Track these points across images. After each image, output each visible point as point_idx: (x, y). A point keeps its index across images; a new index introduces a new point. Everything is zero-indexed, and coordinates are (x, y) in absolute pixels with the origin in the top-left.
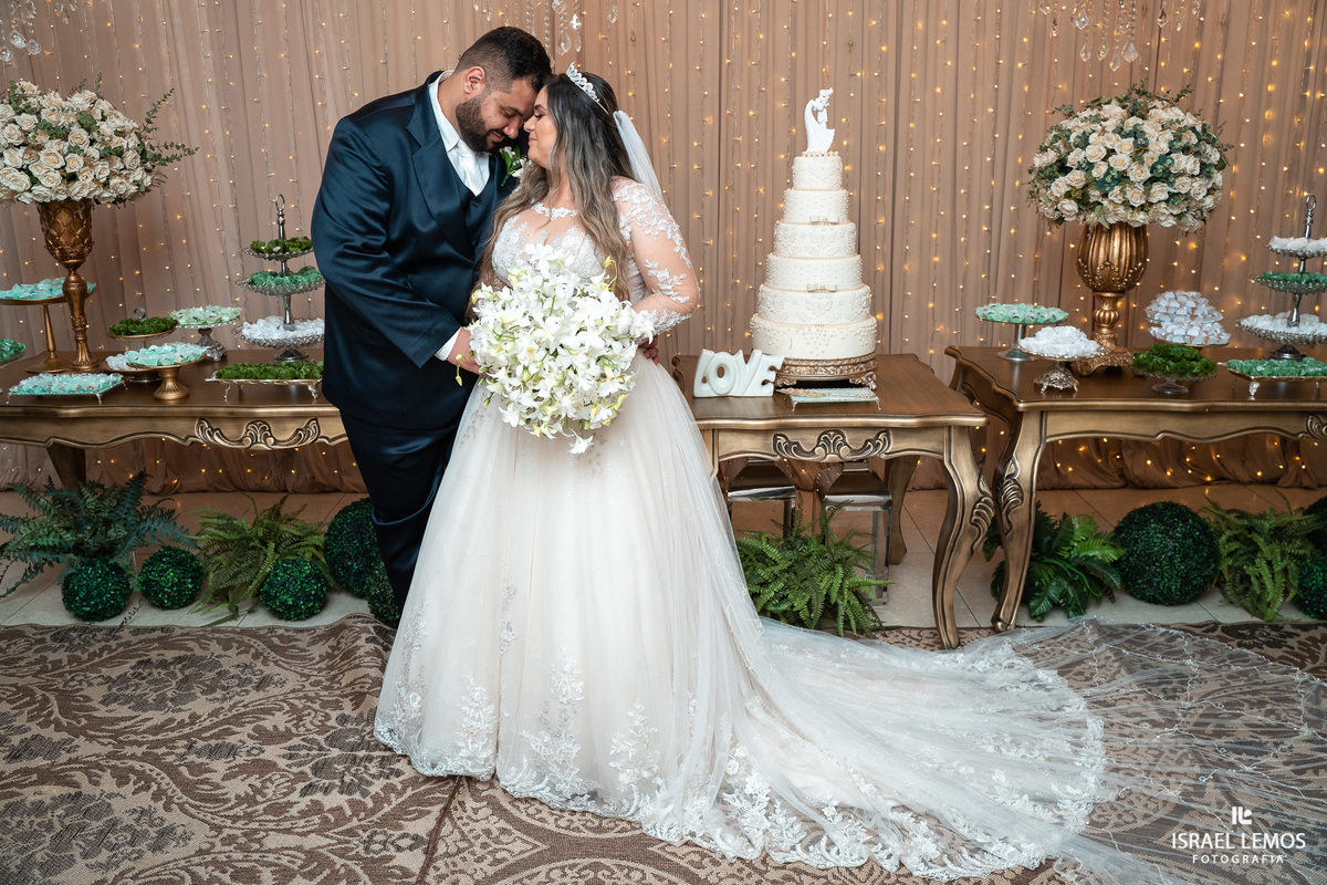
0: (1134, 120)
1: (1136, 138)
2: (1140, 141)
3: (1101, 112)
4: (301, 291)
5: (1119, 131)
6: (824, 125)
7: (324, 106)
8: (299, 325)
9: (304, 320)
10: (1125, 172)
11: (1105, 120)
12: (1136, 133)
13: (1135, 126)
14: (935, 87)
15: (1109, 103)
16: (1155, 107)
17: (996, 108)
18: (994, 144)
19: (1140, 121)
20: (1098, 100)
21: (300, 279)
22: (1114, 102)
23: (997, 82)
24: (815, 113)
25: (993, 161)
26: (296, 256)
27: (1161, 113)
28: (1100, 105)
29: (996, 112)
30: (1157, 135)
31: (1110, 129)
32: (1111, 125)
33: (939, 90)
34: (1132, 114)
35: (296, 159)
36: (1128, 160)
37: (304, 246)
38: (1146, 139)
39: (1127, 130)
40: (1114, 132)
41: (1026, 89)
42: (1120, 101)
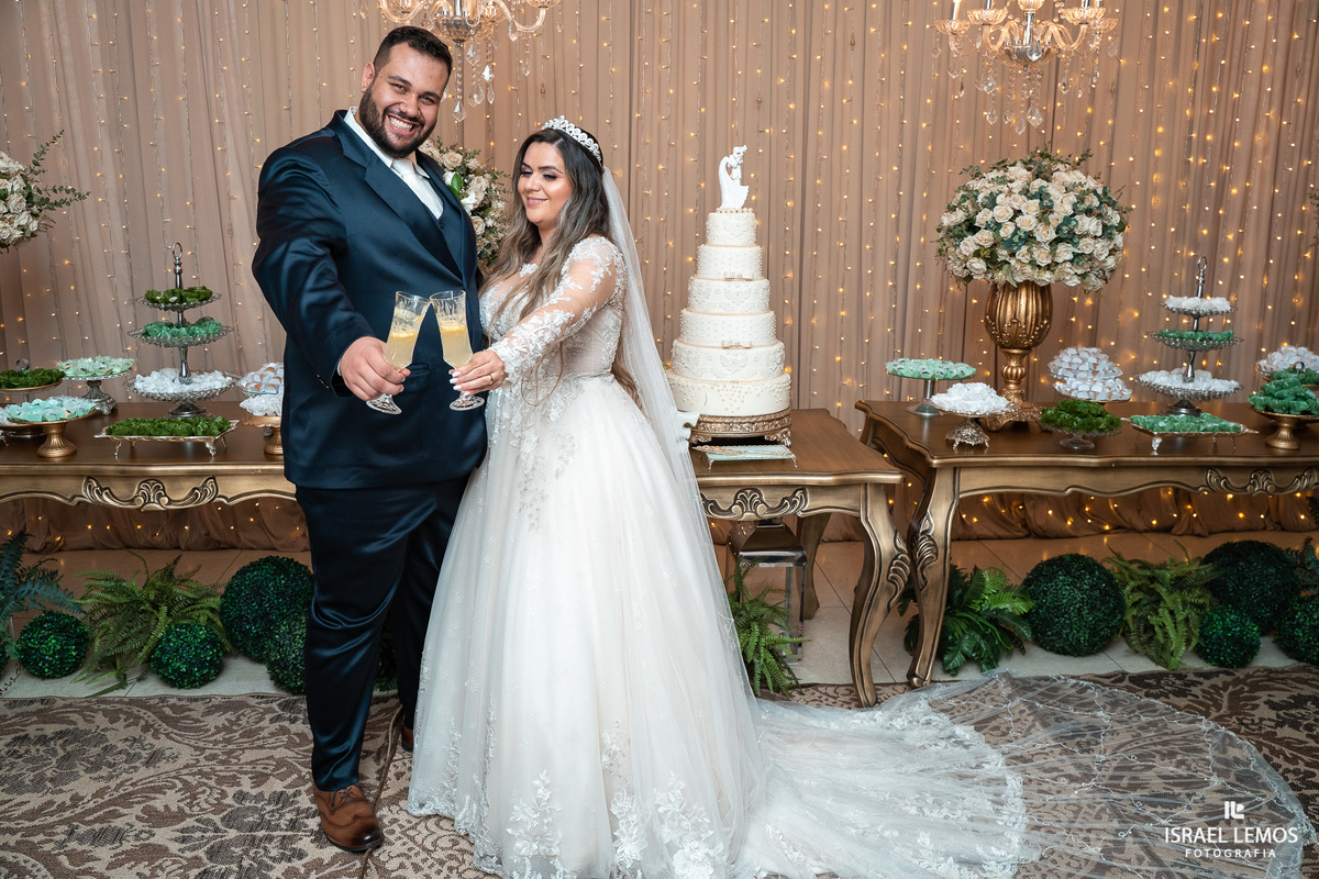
0: (1038, 183)
1: (1041, 199)
2: (1046, 202)
3: (1007, 174)
4: (198, 343)
5: (1026, 192)
6: (738, 181)
7: (224, 151)
8: (196, 378)
9: (201, 373)
10: (1031, 232)
11: (1011, 181)
12: (1041, 195)
13: (1041, 188)
14: (842, 144)
15: (1014, 165)
16: (1058, 170)
17: (900, 166)
18: (899, 201)
19: (1045, 183)
20: (1003, 162)
21: (198, 330)
22: (1019, 164)
23: (901, 141)
24: (729, 170)
25: (897, 218)
26: (194, 306)
27: (1065, 176)
28: (1005, 166)
29: (900, 170)
30: (1061, 197)
31: (1016, 191)
32: (1017, 186)
33: (845, 148)
34: (1037, 177)
35: (194, 204)
36: (1034, 221)
37: (202, 297)
38: (1051, 201)
39: (1033, 191)
40: (1020, 193)
41: (930, 148)
42: (1025, 163)
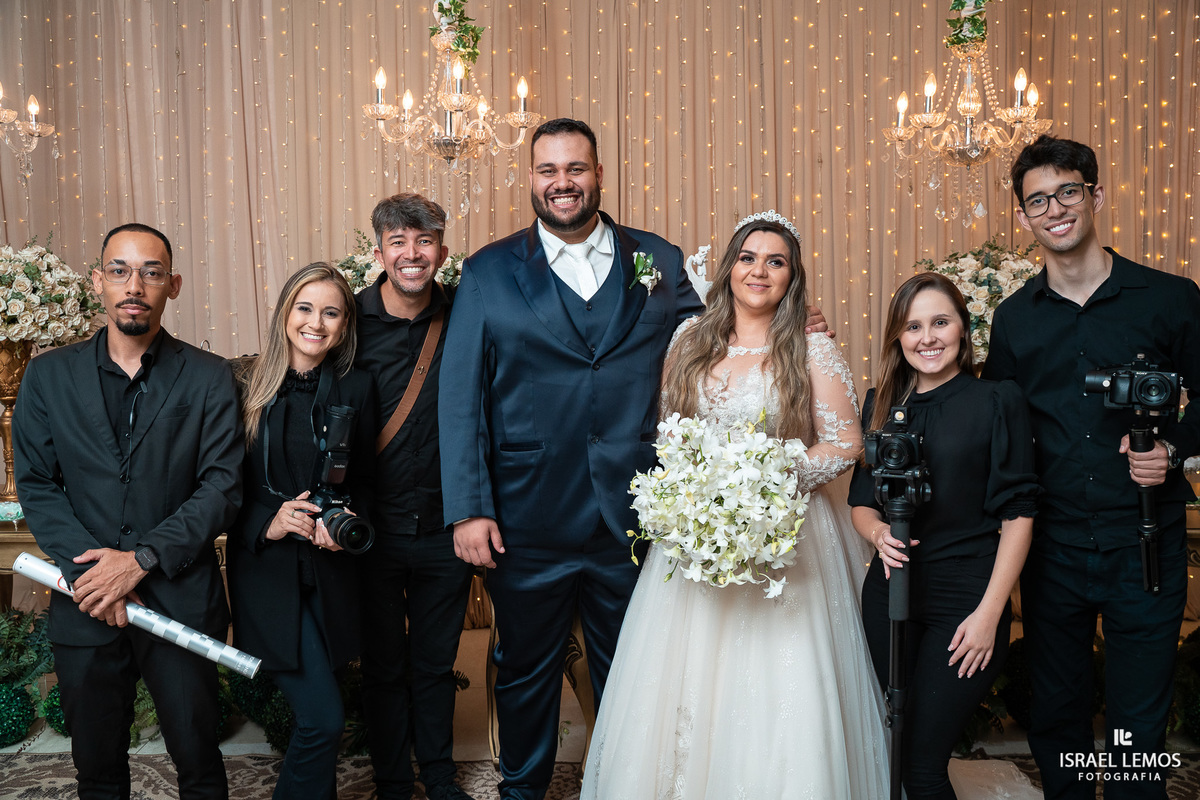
0: (987, 271)
1: (989, 286)
2: (994, 288)
3: (958, 265)
5: (975, 280)
6: (704, 277)
10: (982, 316)
11: (962, 271)
12: (990, 282)
13: (989, 276)
14: (814, 252)
15: (965, 256)
16: (1006, 259)
17: (869, 270)
18: (870, 302)
19: (993, 271)
20: (955, 254)
22: (970, 255)
23: (869, 247)
24: (695, 267)
25: (869, 317)
27: (1011, 264)
28: (957, 259)
29: (869, 273)
30: (1009, 283)
31: (966, 279)
32: (967, 275)
33: (816, 254)
34: (986, 266)
36: (984, 306)
38: (999, 287)
39: (982, 279)
40: (970, 281)
41: (896, 253)
42: (975, 255)
